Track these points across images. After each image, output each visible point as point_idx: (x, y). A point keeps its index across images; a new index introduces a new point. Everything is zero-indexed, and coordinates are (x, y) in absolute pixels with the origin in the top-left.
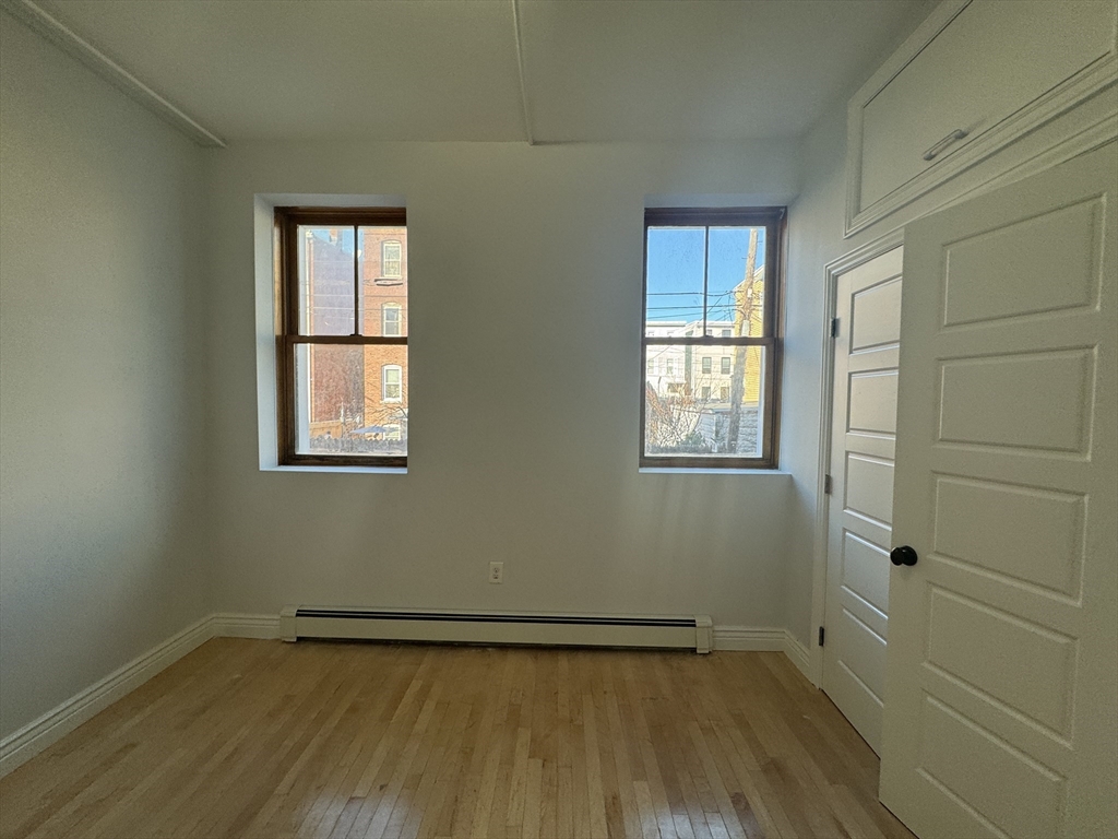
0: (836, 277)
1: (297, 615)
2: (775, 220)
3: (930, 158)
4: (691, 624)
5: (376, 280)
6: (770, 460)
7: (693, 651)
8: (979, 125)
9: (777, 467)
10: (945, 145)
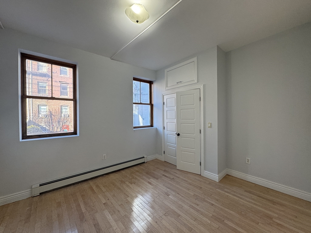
0: (164, 96)
1: (40, 186)
2: (151, 83)
3: (177, 83)
4: (144, 157)
5: (60, 82)
6: (152, 126)
7: (144, 162)
8: (183, 81)
9: (153, 127)
10: (179, 82)
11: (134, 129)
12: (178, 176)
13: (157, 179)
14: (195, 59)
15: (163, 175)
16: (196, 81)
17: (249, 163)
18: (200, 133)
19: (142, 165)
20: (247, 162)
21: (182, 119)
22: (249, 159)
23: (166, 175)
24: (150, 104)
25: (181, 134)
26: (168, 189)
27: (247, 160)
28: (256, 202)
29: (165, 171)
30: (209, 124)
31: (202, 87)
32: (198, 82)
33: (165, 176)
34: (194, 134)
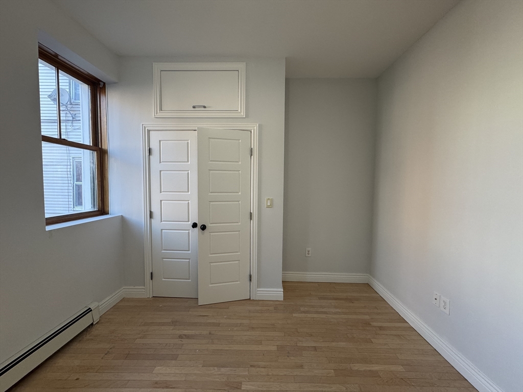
0: (149, 131)
2: (96, 85)
3: (194, 107)
4: (89, 311)
6: (102, 210)
7: (91, 325)
8: (210, 107)
9: (107, 213)
10: (200, 106)
11: (49, 228)
12: (215, 321)
13: (175, 357)
14: (241, 66)
15: (181, 337)
16: (243, 114)
17: (310, 255)
18: (251, 219)
19: (87, 336)
20: (307, 255)
21: (211, 192)
22: (310, 249)
23: (186, 332)
24: (94, 148)
25: (210, 225)
26: (223, 370)
27: (307, 252)
28: (338, 310)
29: (174, 323)
30: (269, 201)
31: (255, 128)
32: (247, 116)
33: (188, 337)
34: (237, 222)
